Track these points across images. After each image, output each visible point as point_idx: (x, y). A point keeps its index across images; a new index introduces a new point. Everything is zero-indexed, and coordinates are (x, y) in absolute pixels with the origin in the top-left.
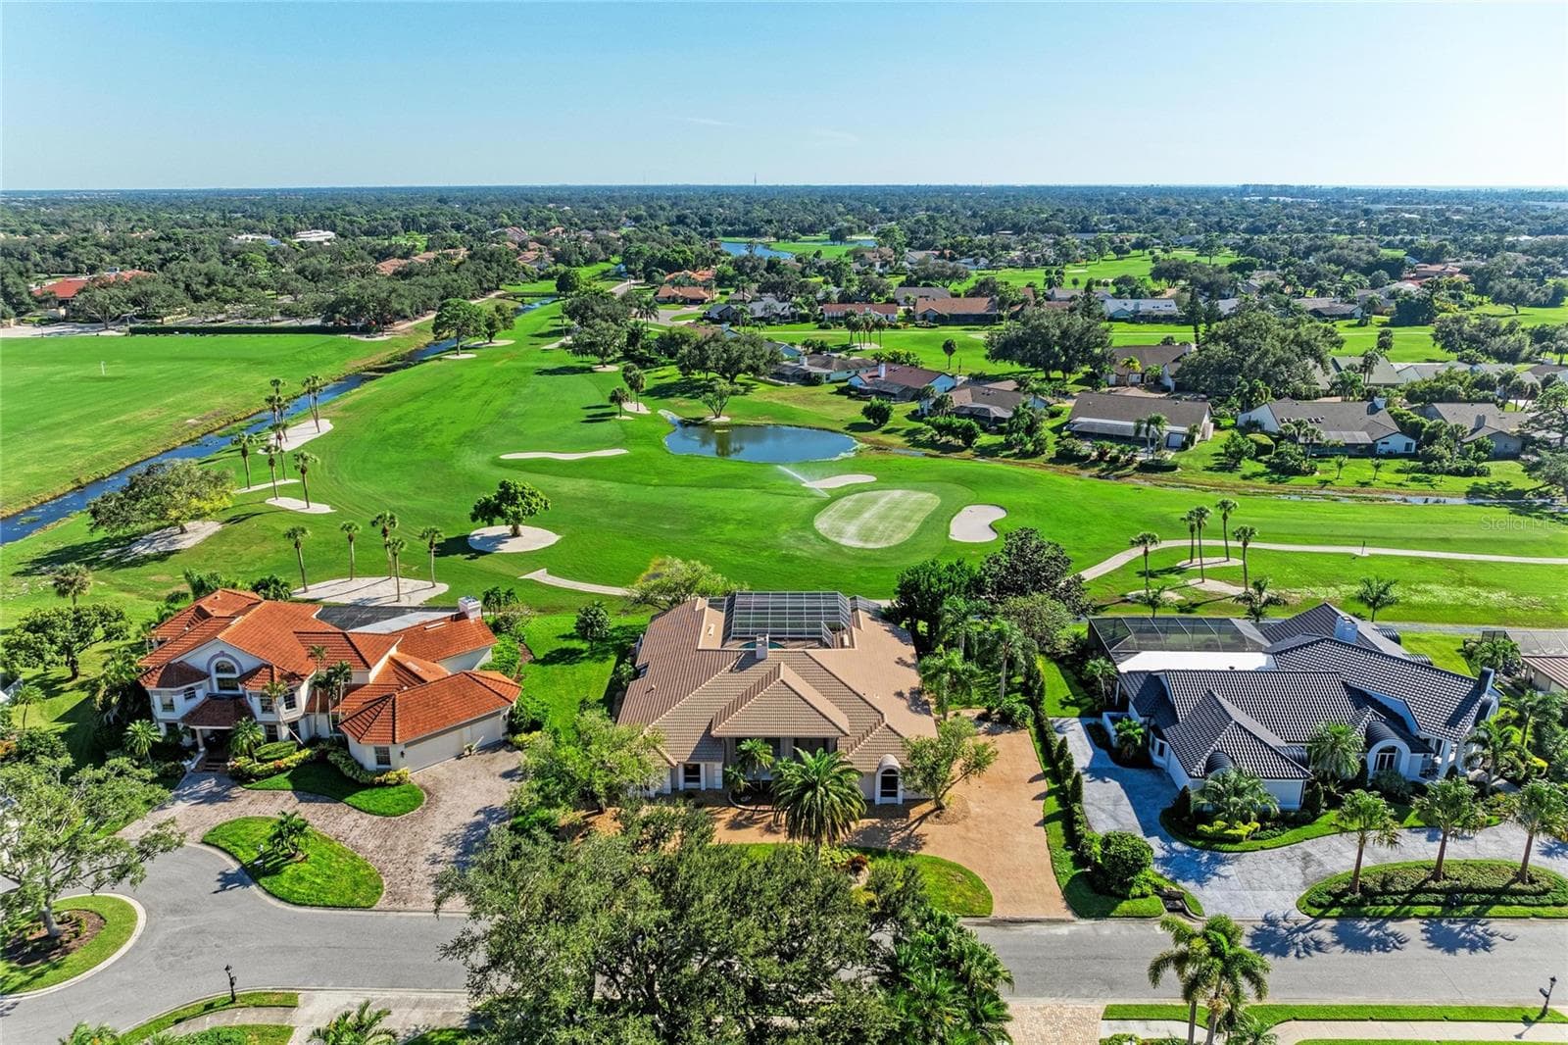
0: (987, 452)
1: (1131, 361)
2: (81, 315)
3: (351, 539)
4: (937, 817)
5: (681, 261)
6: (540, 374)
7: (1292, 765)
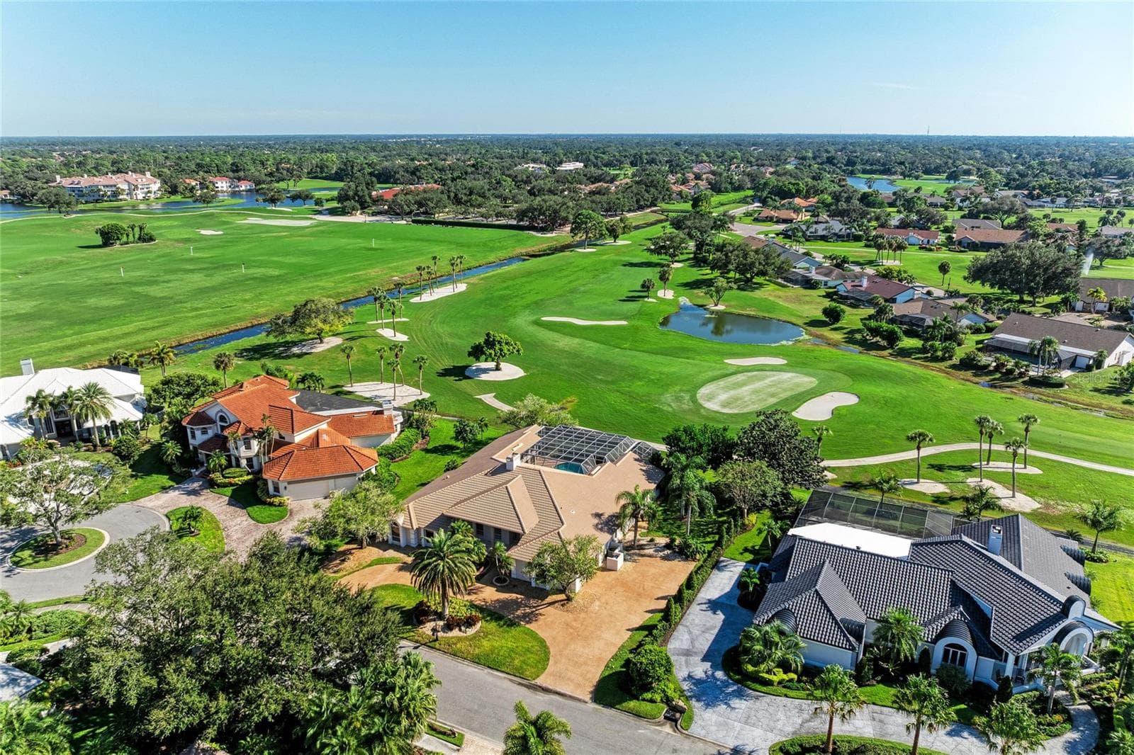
0: (904, 353)
1: (1097, 291)
2: (395, 211)
3: (381, 357)
4: (562, 605)
5: (794, 191)
6: (625, 265)
7: (842, 631)
